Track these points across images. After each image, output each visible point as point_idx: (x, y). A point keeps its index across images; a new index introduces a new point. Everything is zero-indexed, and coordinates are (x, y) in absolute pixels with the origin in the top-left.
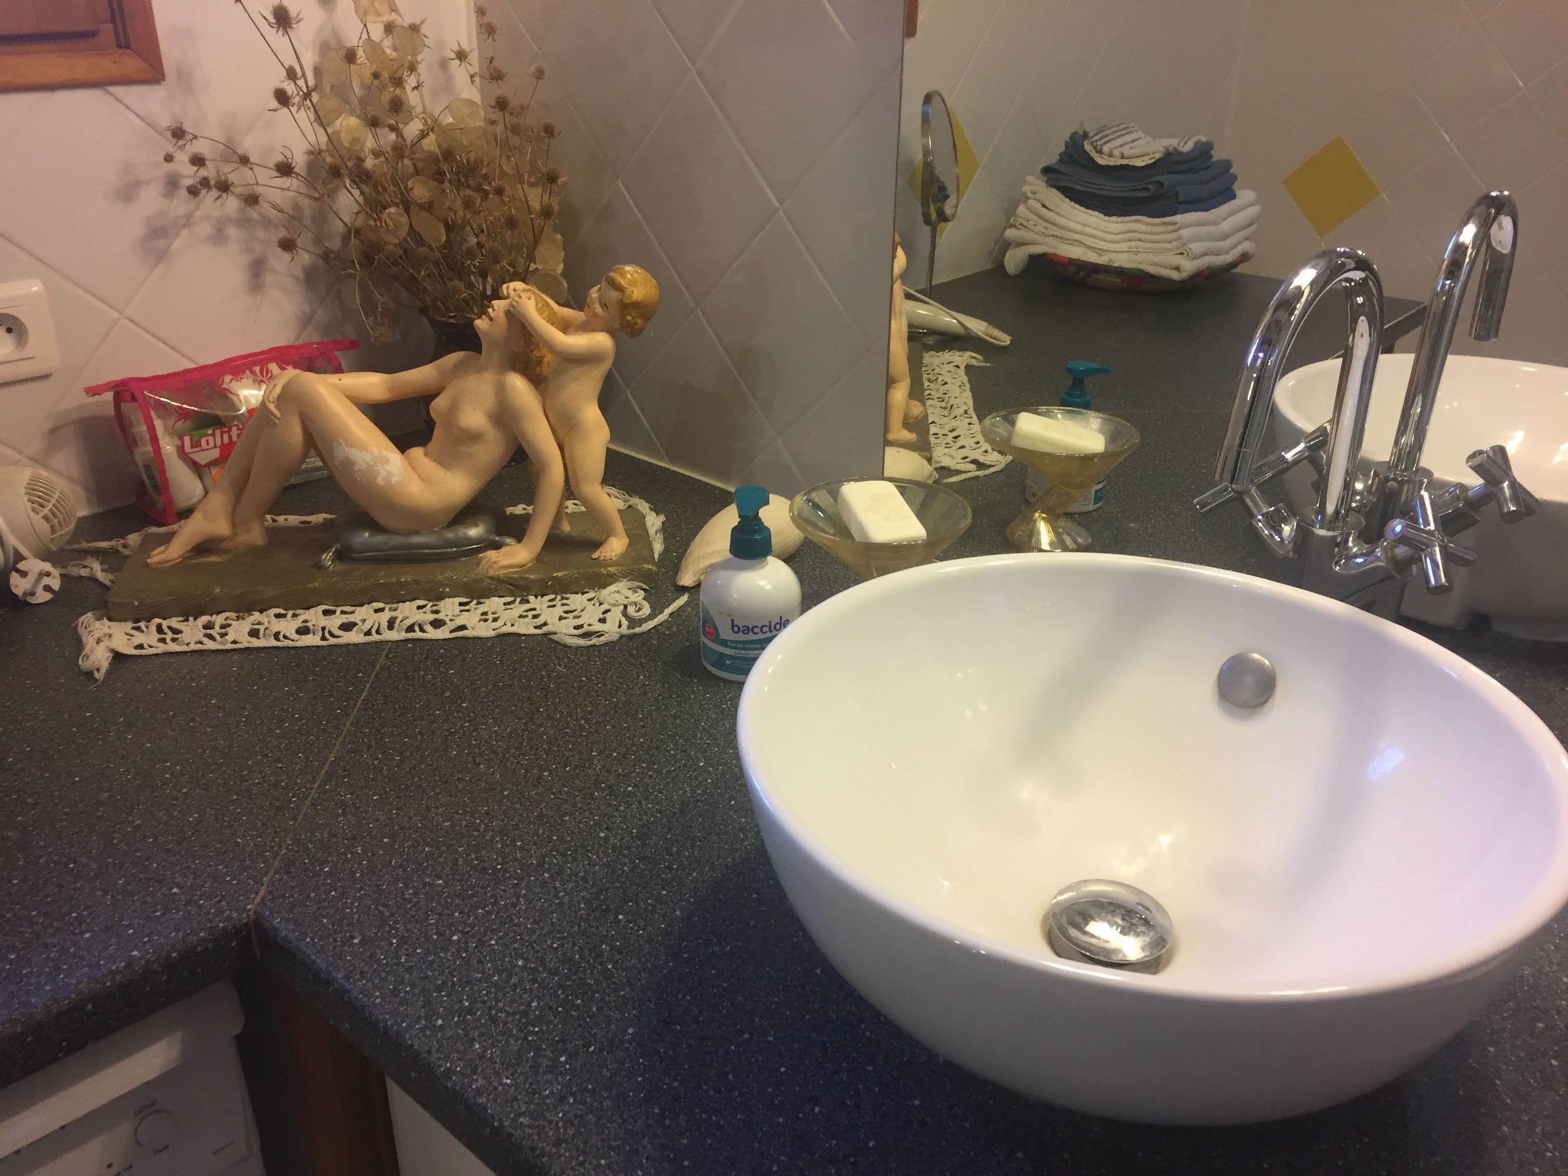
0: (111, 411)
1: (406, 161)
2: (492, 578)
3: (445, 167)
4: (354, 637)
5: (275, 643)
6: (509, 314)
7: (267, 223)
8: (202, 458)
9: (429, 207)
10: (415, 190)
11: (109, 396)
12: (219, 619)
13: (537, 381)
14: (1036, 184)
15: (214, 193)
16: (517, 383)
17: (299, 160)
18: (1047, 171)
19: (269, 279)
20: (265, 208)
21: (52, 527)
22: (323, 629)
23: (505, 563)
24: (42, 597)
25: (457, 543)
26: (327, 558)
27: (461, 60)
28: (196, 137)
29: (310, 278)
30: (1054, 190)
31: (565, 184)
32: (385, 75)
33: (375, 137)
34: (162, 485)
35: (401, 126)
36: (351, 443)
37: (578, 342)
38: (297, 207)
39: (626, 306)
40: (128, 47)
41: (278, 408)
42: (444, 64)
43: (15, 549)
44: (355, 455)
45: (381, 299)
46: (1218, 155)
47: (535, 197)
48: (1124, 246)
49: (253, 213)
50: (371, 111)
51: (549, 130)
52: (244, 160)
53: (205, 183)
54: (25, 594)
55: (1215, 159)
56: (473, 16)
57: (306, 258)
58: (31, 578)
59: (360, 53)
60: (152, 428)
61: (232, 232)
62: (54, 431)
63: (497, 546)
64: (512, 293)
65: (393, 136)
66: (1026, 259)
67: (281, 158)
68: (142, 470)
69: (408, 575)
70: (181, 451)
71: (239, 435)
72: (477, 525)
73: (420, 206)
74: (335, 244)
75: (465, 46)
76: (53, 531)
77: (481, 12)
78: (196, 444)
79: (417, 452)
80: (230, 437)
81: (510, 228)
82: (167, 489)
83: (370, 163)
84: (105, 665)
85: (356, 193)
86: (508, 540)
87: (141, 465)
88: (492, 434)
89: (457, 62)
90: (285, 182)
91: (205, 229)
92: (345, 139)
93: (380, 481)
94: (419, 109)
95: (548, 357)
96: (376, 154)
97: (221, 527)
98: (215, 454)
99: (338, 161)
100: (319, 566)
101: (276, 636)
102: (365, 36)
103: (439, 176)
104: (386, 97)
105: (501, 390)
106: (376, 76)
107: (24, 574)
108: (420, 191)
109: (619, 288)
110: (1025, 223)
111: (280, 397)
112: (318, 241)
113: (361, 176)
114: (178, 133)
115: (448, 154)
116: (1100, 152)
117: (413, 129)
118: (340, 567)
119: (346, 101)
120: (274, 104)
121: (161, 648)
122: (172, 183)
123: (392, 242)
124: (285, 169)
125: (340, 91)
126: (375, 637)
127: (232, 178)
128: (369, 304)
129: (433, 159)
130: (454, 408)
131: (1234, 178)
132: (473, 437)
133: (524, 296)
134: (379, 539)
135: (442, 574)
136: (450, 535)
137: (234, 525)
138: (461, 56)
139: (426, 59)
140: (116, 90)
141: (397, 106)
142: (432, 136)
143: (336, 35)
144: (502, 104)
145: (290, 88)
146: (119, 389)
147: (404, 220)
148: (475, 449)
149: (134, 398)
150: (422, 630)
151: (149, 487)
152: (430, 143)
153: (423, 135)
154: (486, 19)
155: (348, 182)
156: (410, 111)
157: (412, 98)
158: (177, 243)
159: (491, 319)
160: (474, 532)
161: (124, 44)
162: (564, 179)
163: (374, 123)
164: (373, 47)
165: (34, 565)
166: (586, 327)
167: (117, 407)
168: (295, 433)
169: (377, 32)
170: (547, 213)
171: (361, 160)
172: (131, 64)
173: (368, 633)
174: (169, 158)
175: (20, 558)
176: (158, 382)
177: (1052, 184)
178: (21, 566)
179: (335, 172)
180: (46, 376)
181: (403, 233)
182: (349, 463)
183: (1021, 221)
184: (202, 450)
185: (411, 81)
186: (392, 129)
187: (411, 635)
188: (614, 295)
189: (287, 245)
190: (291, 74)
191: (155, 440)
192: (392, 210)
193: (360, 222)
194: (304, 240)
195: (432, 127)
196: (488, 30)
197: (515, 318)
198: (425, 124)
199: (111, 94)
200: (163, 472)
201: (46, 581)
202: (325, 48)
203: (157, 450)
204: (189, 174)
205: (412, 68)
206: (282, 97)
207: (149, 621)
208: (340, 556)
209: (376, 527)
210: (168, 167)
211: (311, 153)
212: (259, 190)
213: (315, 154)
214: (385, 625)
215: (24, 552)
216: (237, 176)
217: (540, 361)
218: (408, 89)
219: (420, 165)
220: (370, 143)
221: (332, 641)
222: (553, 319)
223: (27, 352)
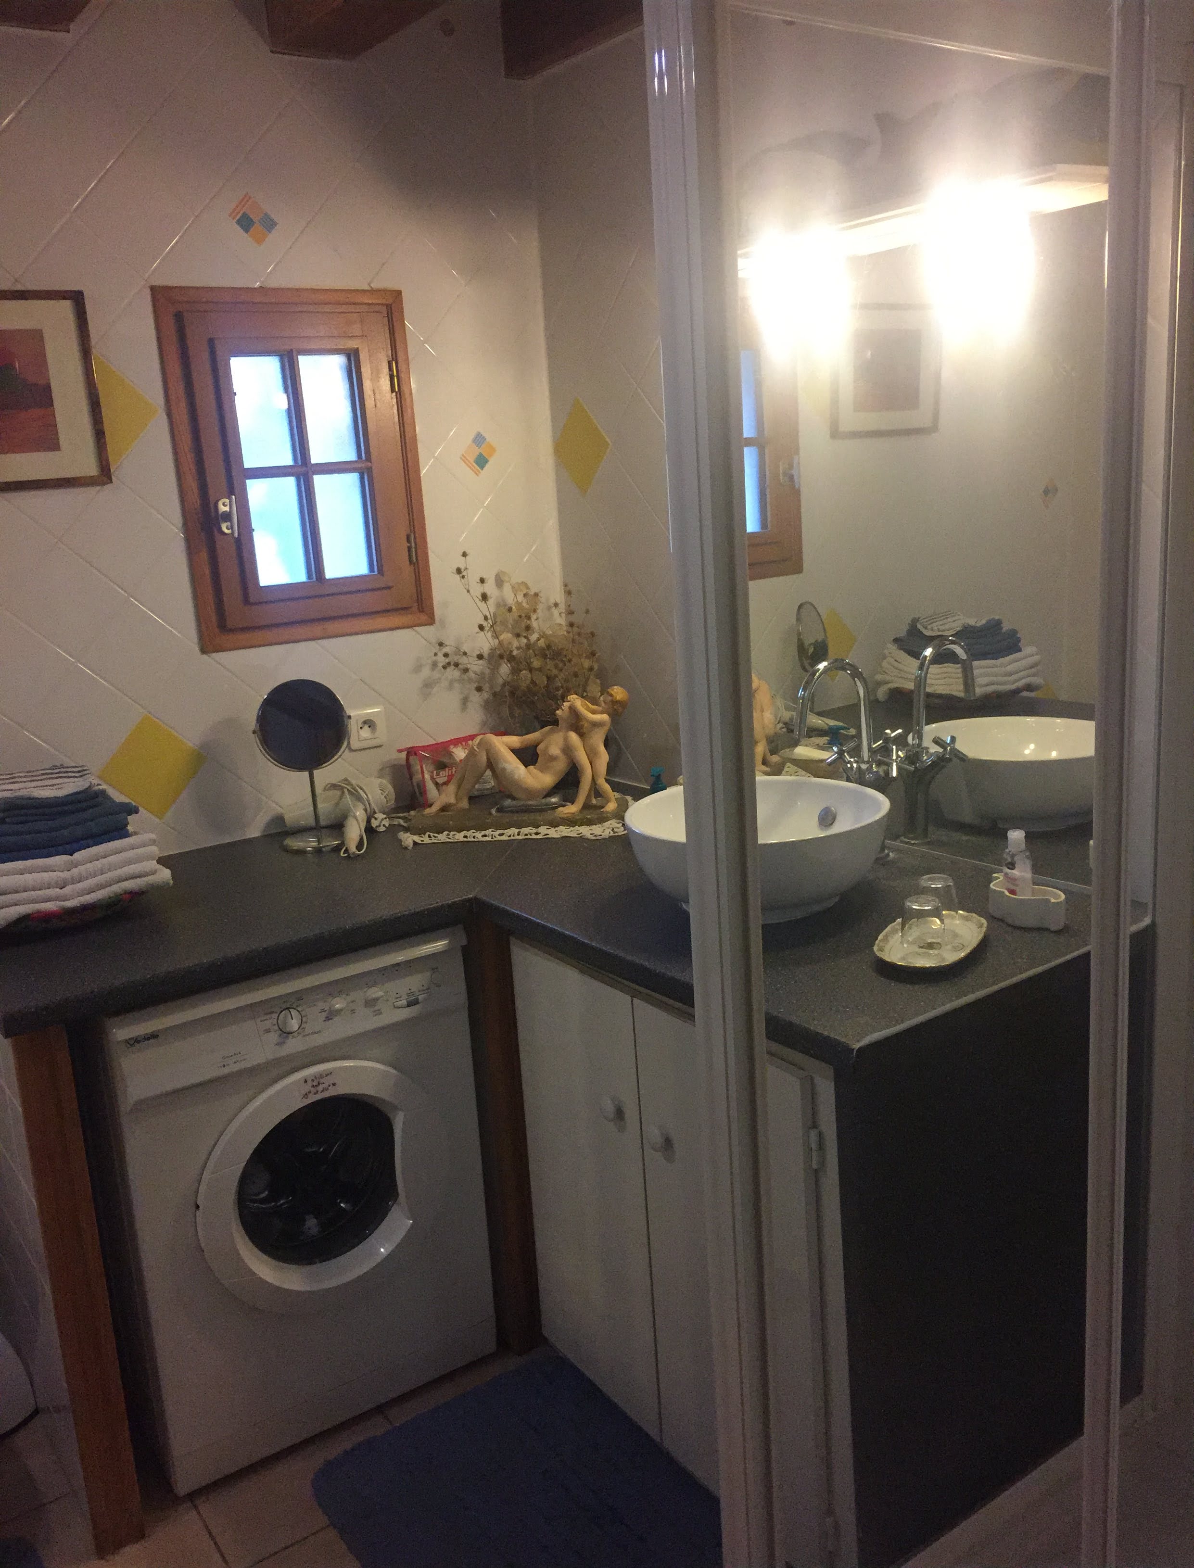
0: (404, 763)
1: (531, 651)
2: (560, 818)
3: (547, 652)
4: (504, 838)
5: (473, 840)
6: (570, 708)
7: (470, 680)
8: (440, 781)
9: (540, 670)
10: (534, 663)
11: (404, 754)
12: (452, 833)
13: (581, 735)
14: (892, 648)
15: (453, 667)
16: (573, 736)
17: (486, 655)
18: (896, 640)
19: (469, 704)
20: (471, 674)
21: (387, 801)
22: (492, 835)
23: (566, 812)
24: (382, 829)
25: (546, 805)
26: (493, 811)
27: (556, 607)
28: (446, 645)
29: (486, 706)
30: (902, 651)
31: (599, 656)
32: (523, 615)
33: (518, 641)
34: (423, 792)
35: (529, 636)
36: (506, 762)
37: (598, 717)
38: (483, 673)
39: (614, 702)
40: (423, 612)
41: (477, 748)
42: (549, 608)
43: (374, 809)
44: (507, 766)
45: (517, 712)
46: (1006, 627)
47: (587, 664)
48: (941, 682)
49: (465, 677)
50: (517, 631)
51: (593, 634)
52: (465, 654)
53: (449, 664)
54: (377, 827)
55: (1004, 630)
56: (563, 588)
57: (486, 695)
58: (379, 820)
59: (514, 608)
60: (422, 767)
61: (456, 685)
62: (381, 770)
63: (564, 806)
64: (572, 700)
65: (525, 641)
66: (888, 692)
67: (478, 653)
68: (416, 788)
69: (525, 817)
70: (432, 778)
71: (455, 772)
72: (554, 797)
73: (537, 670)
74: (498, 689)
75: (558, 601)
76: (387, 803)
77: (566, 586)
78: (438, 774)
79: (531, 767)
80: (452, 772)
81: (575, 677)
82: (426, 794)
83: (515, 653)
84: (411, 845)
85: (509, 665)
86: (568, 803)
87: (415, 784)
88: (563, 758)
89: (554, 608)
90: (480, 662)
91: (445, 684)
92: (505, 643)
93: (516, 777)
94: (537, 628)
95: (586, 725)
96: (518, 648)
97: (452, 800)
98: (445, 779)
99: (502, 651)
100: (490, 814)
101: (474, 837)
102: (515, 600)
103: (545, 656)
104: (523, 626)
105: (566, 739)
106: (520, 616)
107: (376, 819)
108: (536, 663)
109: (611, 695)
110: (887, 671)
111: (479, 744)
112: (491, 687)
113: (511, 658)
114: (441, 644)
115: (549, 647)
116: (926, 628)
117: (534, 637)
118: (499, 814)
119: (507, 627)
120: (478, 630)
121: (430, 842)
122: (435, 665)
123: (524, 685)
124: (480, 657)
125: (504, 623)
126: (512, 838)
127: (460, 661)
128: (512, 715)
129: (543, 649)
130: (547, 748)
131: (1019, 640)
132: (553, 758)
133: (577, 700)
134: (514, 802)
135: (539, 817)
136: (544, 801)
137: (457, 800)
138: (556, 605)
139: (541, 607)
140: (416, 628)
141: (528, 628)
142: (542, 639)
143: (504, 600)
144: (571, 625)
145: (485, 624)
146: (409, 750)
147: (529, 675)
148: (554, 763)
149: (416, 754)
150: (531, 835)
151: (418, 794)
152: (542, 643)
153: (538, 639)
154: (568, 589)
155: (506, 661)
156: (533, 630)
157: (534, 624)
158: (435, 689)
159: (563, 710)
160: (553, 800)
161: (421, 610)
162: (599, 654)
163: (518, 636)
164: (519, 604)
165: (380, 816)
166: (602, 712)
167: (407, 759)
168: (484, 758)
169: (520, 598)
170: (591, 669)
171: (511, 651)
172: (423, 618)
173: (510, 836)
174: (436, 654)
175: (375, 813)
176: (424, 748)
177: (901, 648)
178: (376, 816)
179: (501, 657)
180: (380, 746)
181: (528, 682)
182: (504, 769)
183: (884, 669)
184: (441, 777)
185: (534, 617)
186: (525, 637)
187: (526, 837)
188: (610, 698)
189: (479, 689)
190: (486, 618)
191: (423, 772)
192: (524, 672)
193: (509, 680)
194: (486, 687)
195: (543, 635)
196: (569, 593)
197: (573, 710)
198: (540, 635)
199: (416, 631)
200: (425, 786)
201: (383, 823)
202: (498, 605)
203: (423, 776)
204: (442, 660)
205: (535, 611)
206: (481, 628)
207: (424, 834)
208: (498, 810)
209: (514, 798)
210: (434, 658)
211: (491, 649)
212: (469, 666)
213: (493, 650)
214: (516, 834)
215: (377, 811)
216: (463, 660)
217: (582, 726)
218: (533, 620)
219: (536, 653)
220: (516, 643)
221: (495, 839)
222: (588, 709)
223: (376, 735)
